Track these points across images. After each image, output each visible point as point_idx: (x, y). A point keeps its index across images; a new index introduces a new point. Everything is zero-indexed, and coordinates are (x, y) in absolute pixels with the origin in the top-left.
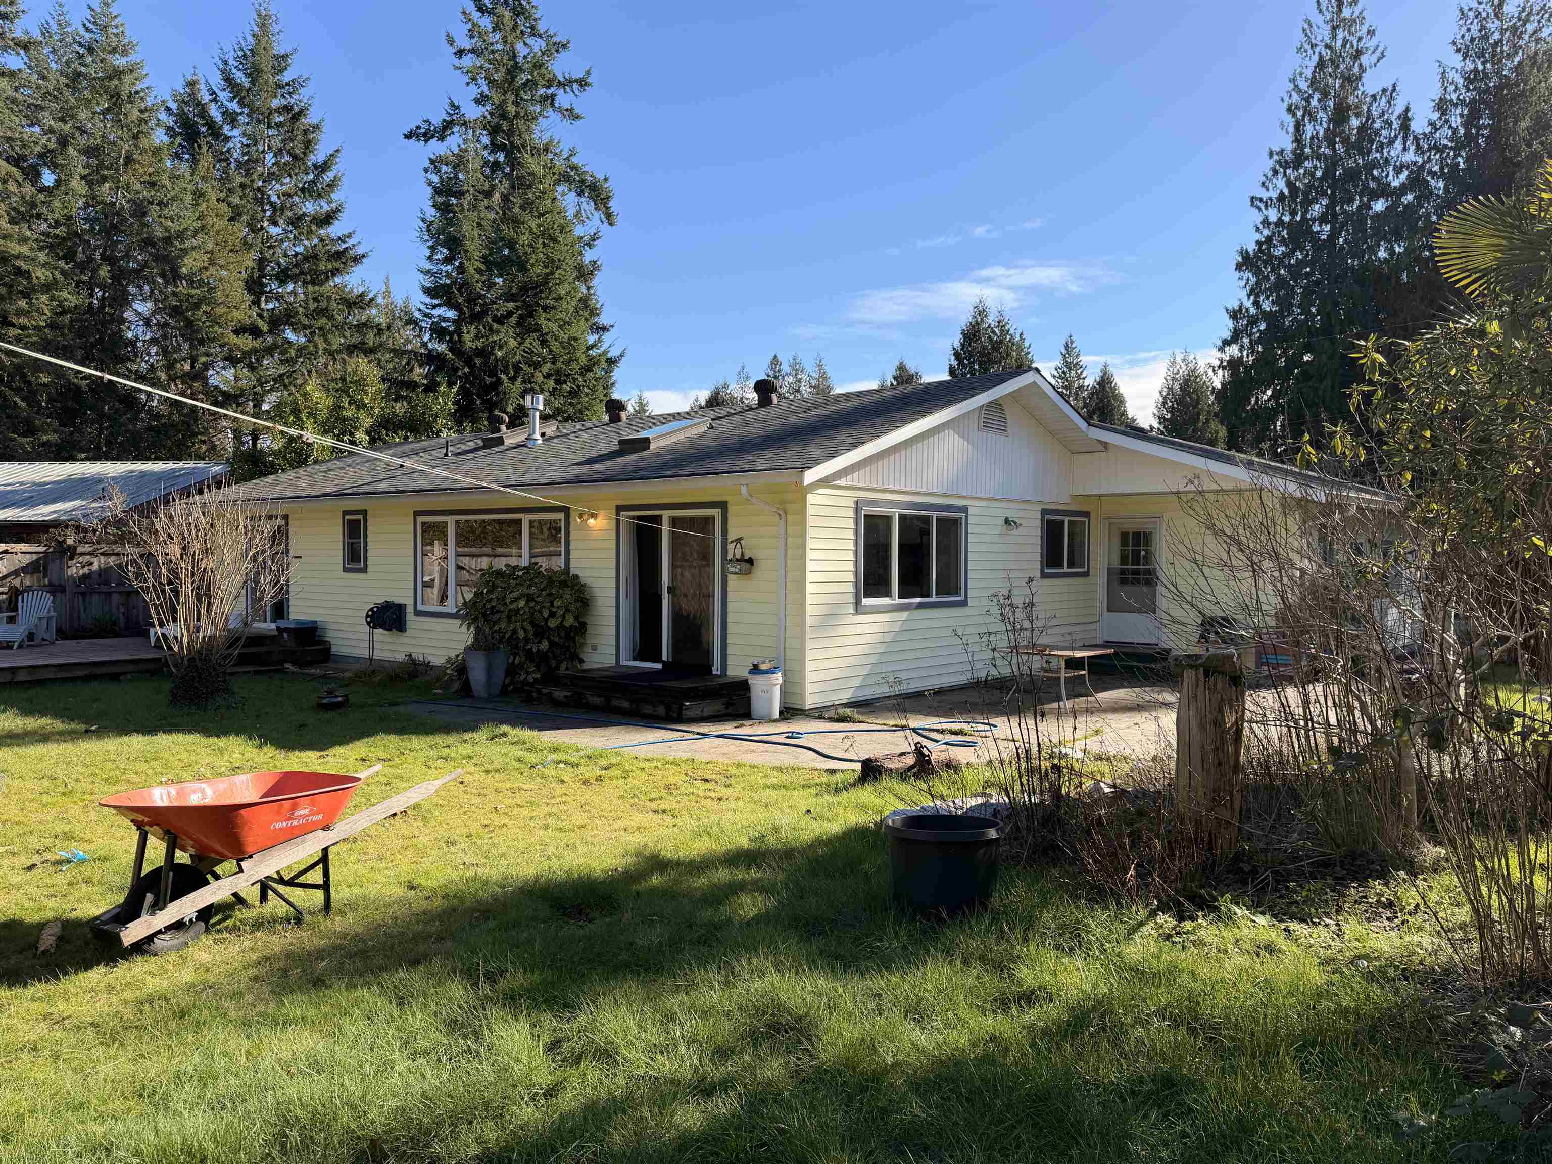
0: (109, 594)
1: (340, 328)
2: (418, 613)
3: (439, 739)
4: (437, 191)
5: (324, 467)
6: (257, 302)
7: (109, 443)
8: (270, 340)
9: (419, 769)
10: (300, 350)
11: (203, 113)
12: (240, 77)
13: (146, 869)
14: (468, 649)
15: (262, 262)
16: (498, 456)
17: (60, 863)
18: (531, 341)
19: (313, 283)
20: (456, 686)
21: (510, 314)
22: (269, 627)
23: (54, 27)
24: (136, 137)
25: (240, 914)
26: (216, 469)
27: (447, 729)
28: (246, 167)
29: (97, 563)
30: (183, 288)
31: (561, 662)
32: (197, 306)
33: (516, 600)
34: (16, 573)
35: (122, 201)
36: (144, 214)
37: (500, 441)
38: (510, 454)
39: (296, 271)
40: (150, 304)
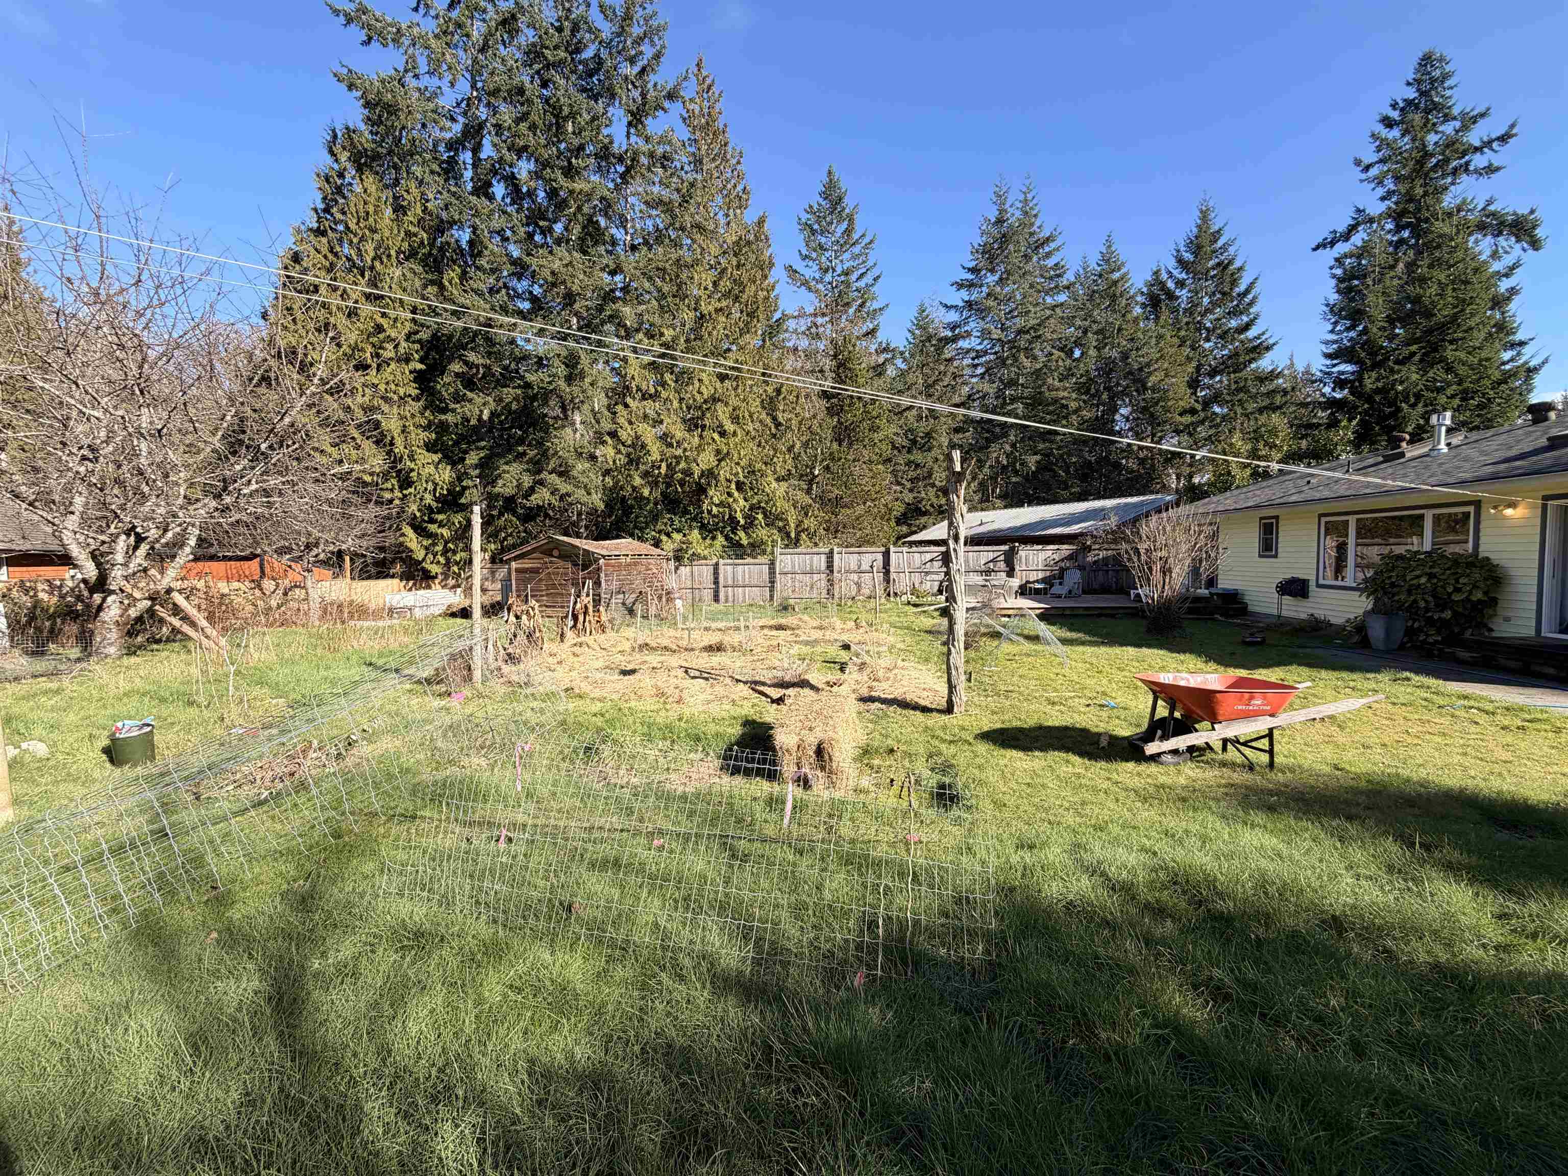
0: (1107, 571)
1: (1254, 397)
2: (1319, 586)
3: (1344, 674)
4: (1340, 280)
5: (1245, 490)
6: (1195, 393)
7: (1105, 490)
8: (1202, 415)
9: (1330, 693)
10: (1224, 418)
11: (1163, 285)
12: (1188, 256)
13: (1157, 717)
14: (1367, 614)
15: (1198, 368)
16: (1400, 467)
17: (1101, 706)
18: (1437, 372)
19: (1235, 372)
20: (1356, 639)
21: (1413, 354)
22: (1203, 592)
23: (1081, 271)
24: (1124, 316)
25: (1209, 756)
26: (1169, 498)
27: (1352, 669)
28: (1189, 312)
29: (1102, 554)
30: (1149, 394)
31: (1466, 629)
32: (1157, 404)
33: (1418, 577)
34: (1062, 560)
35: (1115, 354)
36: (1128, 358)
37: (1402, 455)
38: (1413, 464)
39: (1222, 367)
40: (1129, 409)
